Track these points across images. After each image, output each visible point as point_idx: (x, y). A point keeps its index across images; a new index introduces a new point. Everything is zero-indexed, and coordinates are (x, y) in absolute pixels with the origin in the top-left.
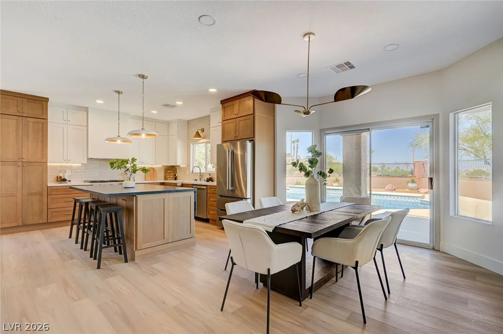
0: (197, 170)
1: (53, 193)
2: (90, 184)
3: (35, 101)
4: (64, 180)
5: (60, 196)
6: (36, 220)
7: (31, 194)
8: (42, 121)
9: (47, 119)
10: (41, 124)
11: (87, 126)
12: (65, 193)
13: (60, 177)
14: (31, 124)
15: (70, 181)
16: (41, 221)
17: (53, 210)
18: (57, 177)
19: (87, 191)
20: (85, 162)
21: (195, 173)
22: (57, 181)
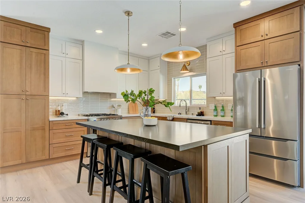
0: (183, 104)
1: (54, 128)
2: (86, 118)
3: (38, 31)
4: (62, 114)
5: (60, 131)
6: (40, 157)
7: (34, 129)
8: (44, 52)
9: (48, 50)
10: (43, 55)
11: (83, 60)
12: (64, 127)
13: (59, 111)
14: (34, 55)
15: (67, 115)
16: (44, 158)
17: (54, 145)
18: (56, 111)
19: (85, 126)
20: (81, 95)
21: (182, 107)
22: (56, 115)
